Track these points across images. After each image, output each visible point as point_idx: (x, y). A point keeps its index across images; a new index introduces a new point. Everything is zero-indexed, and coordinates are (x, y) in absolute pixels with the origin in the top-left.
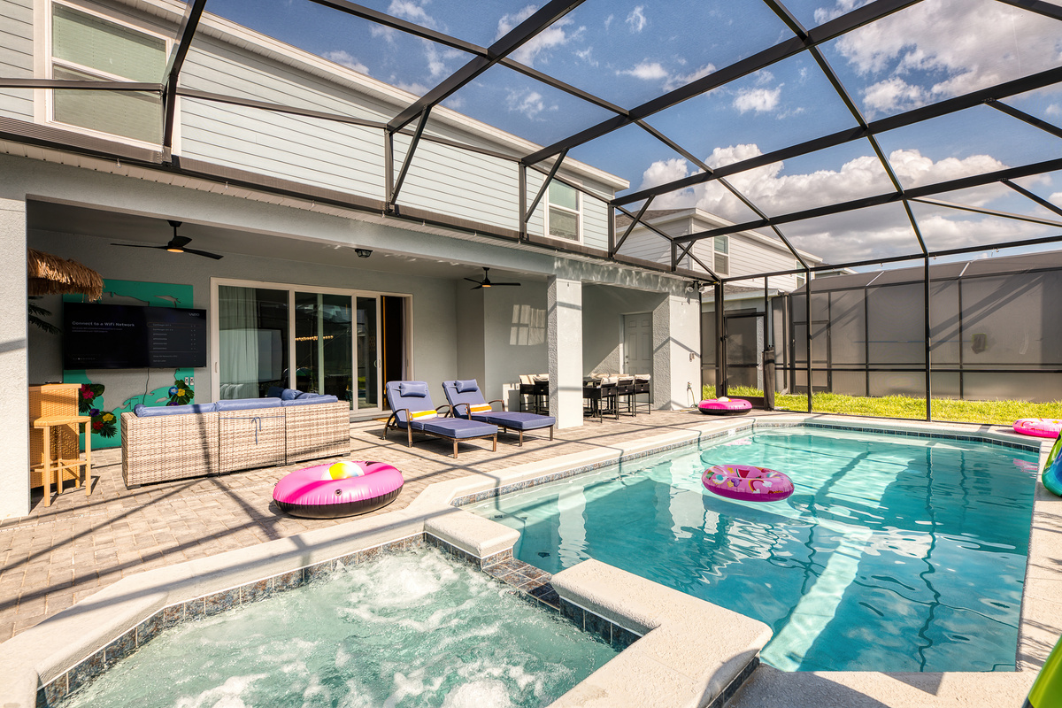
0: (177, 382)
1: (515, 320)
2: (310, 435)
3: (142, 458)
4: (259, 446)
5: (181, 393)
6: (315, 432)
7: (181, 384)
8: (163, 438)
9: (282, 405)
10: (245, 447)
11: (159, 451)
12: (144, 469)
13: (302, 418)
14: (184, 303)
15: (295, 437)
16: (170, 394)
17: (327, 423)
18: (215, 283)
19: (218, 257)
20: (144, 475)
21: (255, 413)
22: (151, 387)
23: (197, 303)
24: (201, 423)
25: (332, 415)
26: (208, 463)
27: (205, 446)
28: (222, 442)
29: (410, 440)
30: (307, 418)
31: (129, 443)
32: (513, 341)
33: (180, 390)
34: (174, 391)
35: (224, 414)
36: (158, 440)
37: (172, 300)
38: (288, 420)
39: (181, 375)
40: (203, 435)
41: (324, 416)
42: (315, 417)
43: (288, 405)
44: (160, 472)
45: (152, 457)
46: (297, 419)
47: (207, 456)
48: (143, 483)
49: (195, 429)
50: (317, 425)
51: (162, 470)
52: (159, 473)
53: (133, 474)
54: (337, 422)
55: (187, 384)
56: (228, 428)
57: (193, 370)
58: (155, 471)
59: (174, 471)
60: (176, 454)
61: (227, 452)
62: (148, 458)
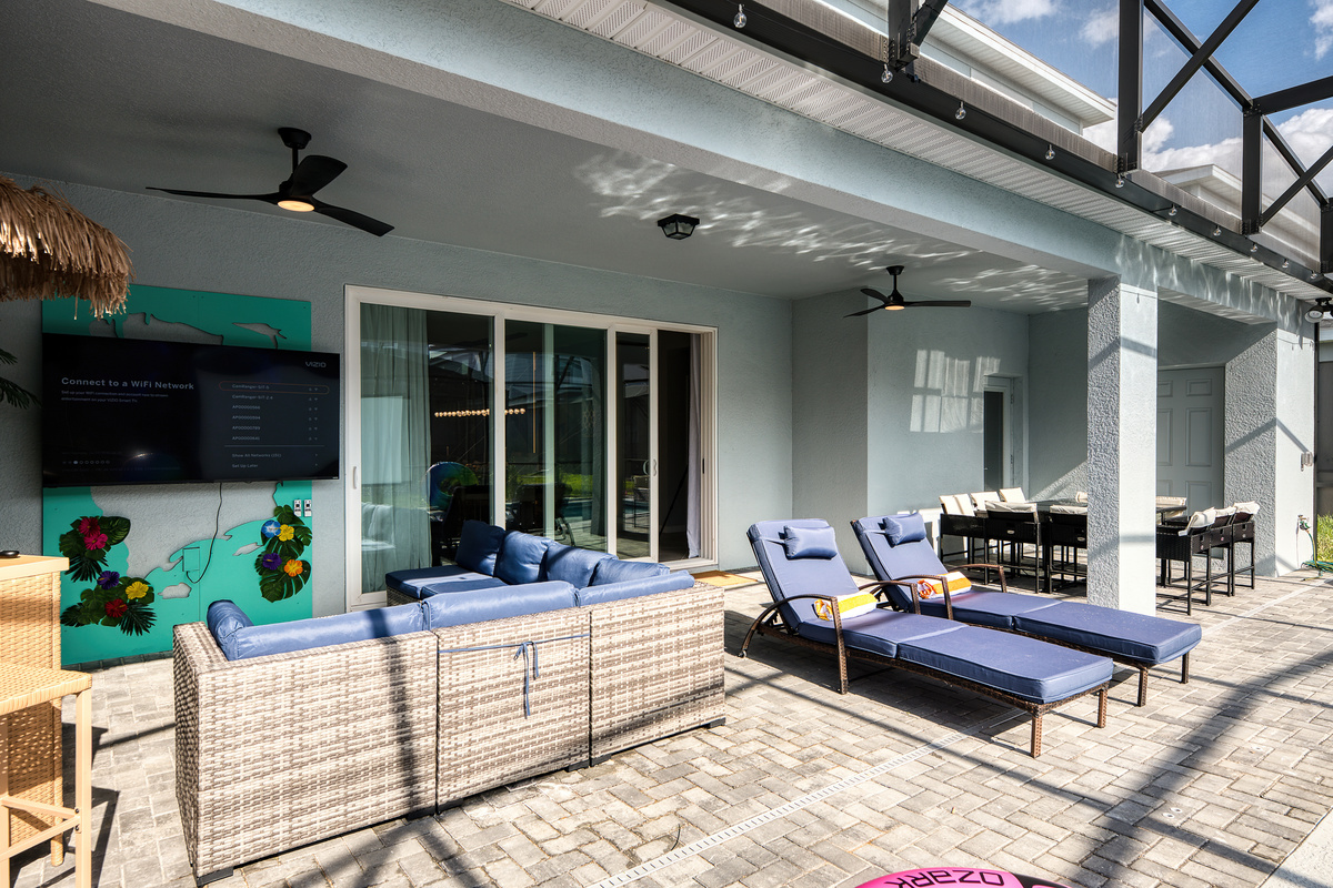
0: (278, 510)
1: (919, 383)
2: (643, 680)
3: (239, 788)
4: (531, 720)
5: (287, 533)
6: (654, 672)
7: (286, 515)
8: (297, 722)
9: (577, 602)
10: (499, 728)
11: (283, 761)
12: (243, 818)
13: (627, 637)
14: (292, 340)
15: (610, 689)
16: (264, 537)
17: (679, 647)
18: (356, 296)
19: (379, 229)
20: (243, 837)
21: (525, 628)
22: (227, 522)
23: (320, 342)
24: (395, 668)
25: (688, 624)
26: (410, 781)
27: (404, 732)
28: (444, 718)
29: (843, 676)
30: (638, 635)
31: (203, 745)
32: (915, 426)
33: (284, 527)
34: (271, 529)
35: (449, 637)
36: (282, 729)
37: (267, 334)
38: (597, 643)
39: (288, 496)
40: (400, 702)
41: (672, 627)
42: (653, 631)
43: (592, 601)
44: (287, 823)
45: (267, 781)
46: (616, 639)
47: (408, 761)
48: (242, 860)
49: (377, 687)
50: (659, 651)
51: (291, 815)
52: (283, 826)
53: (213, 837)
54: (699, 642)
55: (298, 514)
56: (459, 676)
57: (311, 485)
58: (274, 819)
59: (325, 814)
60: (329, 765)
61: (456, 745)
62: (254, 784)
